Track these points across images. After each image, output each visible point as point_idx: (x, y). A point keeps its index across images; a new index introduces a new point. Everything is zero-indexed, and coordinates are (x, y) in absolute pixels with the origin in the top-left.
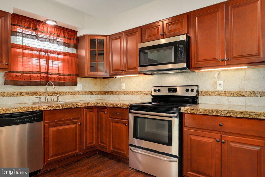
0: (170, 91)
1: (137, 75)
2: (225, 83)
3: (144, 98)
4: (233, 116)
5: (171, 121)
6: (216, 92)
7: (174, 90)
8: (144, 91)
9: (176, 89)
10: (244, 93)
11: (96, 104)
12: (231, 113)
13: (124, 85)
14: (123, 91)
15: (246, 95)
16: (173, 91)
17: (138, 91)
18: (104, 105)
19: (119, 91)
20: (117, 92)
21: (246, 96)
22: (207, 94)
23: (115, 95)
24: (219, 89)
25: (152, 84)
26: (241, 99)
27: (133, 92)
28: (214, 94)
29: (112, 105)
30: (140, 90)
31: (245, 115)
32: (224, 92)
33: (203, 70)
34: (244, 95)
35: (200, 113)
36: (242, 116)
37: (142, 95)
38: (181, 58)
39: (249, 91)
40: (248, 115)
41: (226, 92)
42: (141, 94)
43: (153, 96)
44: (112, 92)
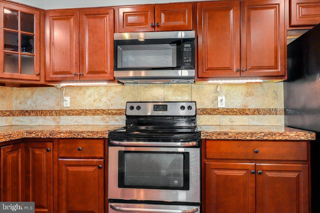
0: (157, 108)
1: (105, 83)
2: (227, 99)
3: (108, 119)
4: (271, 139)
5: (188, 153)
6: (217, 110)
7: (163, 108)
8: (108, 110)
9: (166, 105)
10: (248, 110)
11: (25, 134)
12: (269, 136)
13: (68, 99)
14: (65, 109)
15: (249, 113)
16: (161, 108)
17: (98, 109)
18: (48, 136)
19: (58, 109)
20: (52, 111)
21: (250, 115)
22: (205, 112)
23: (48, 117)
24: (220, 106)
25: (124, 98)
26: (245, 118)
27: (86, 110)
28: (214, 113)
29: (69, 134)
30: (101, 108)
31: (285, 136)
32: (226, 110)
33: (210, 82)
34: (247, 114)
35: (230, 139)
36: (281, 138)
37: (105, 116)
38: (188, 62)
39: (252, 108)
40: (287, 137)
41: (228, 110)
42: (102, 114)
43: (128, 117)
44: (42, 111)
